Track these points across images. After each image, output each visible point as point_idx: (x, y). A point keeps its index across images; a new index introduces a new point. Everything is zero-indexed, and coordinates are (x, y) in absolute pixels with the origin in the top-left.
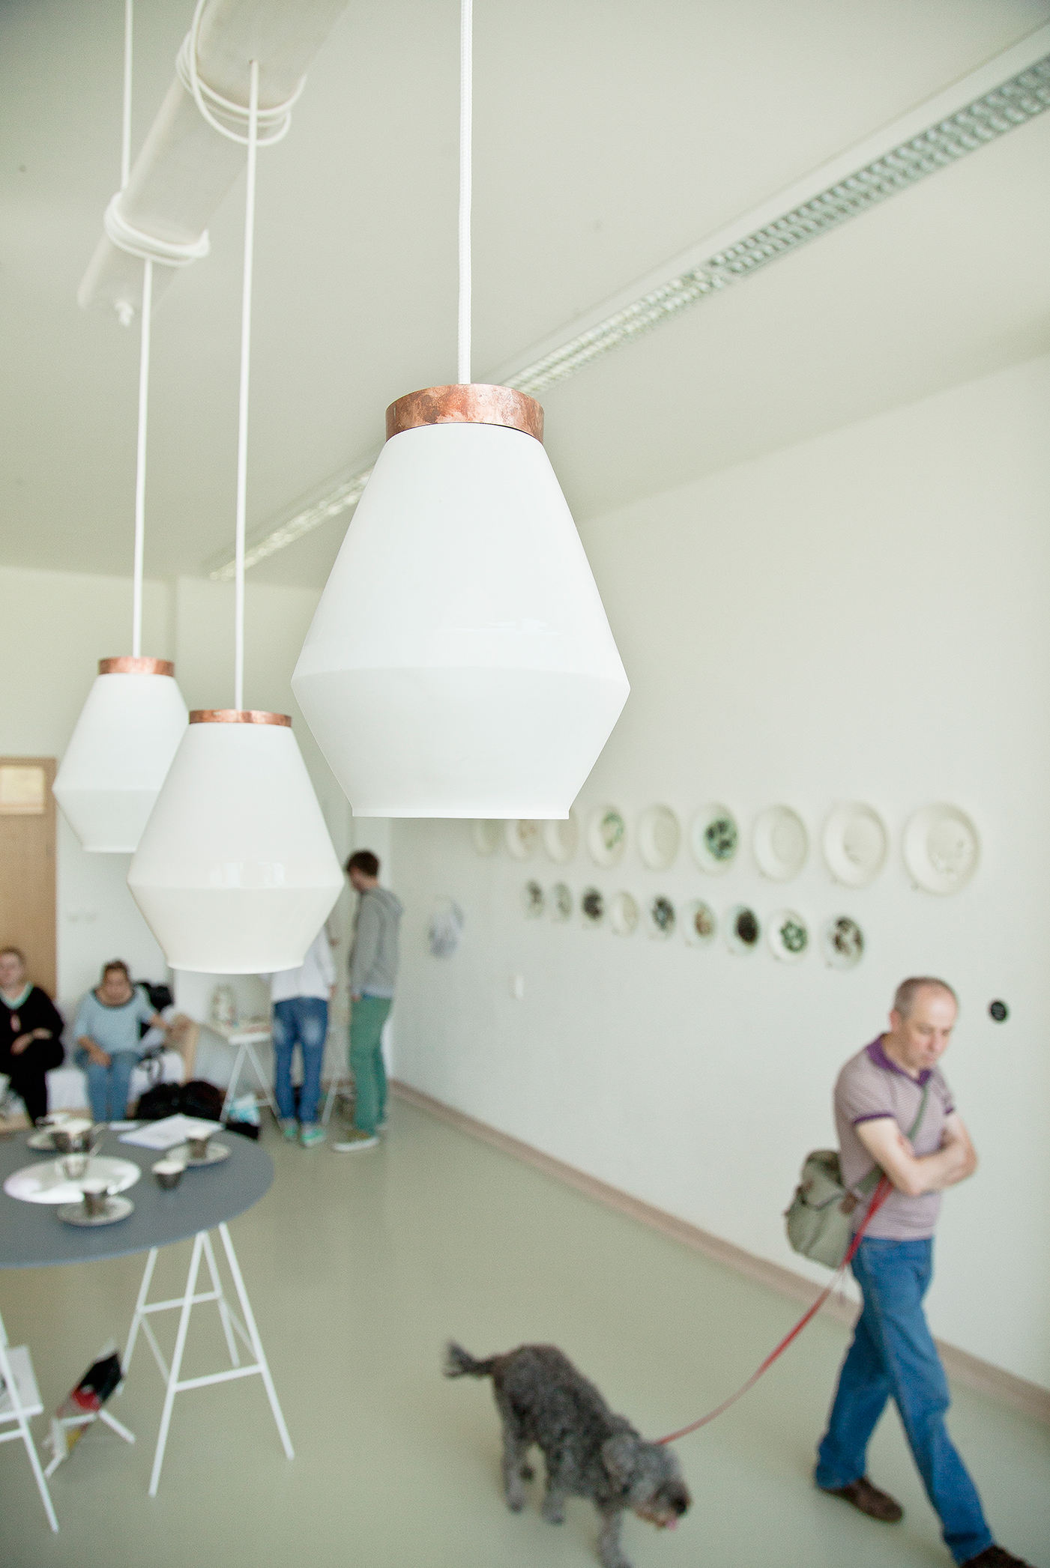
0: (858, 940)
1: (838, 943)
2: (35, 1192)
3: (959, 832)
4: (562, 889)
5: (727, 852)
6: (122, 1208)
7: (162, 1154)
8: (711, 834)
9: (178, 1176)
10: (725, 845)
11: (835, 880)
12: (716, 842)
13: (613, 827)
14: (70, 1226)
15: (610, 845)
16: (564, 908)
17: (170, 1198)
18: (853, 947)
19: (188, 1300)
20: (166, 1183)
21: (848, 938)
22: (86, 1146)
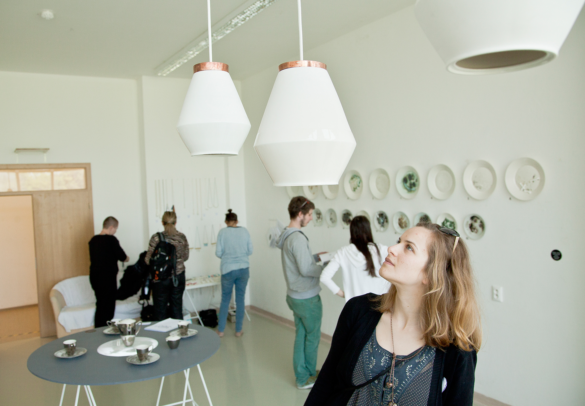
0: (482, 226)
1: (471, 227)
2: (112, 353)
3: (534, 171)
4: (332, 212)
5: (413, 189)
6: (155, 357)
7: (168, 334)
8: (405, 180)
9: (178, 341)
10: (413, 185)
11: (469, 197)
12: (408, 184)
13: (356, 181)
14: (133, 365)
15: (354, 189)
16: (333, 220)
17: (175, 352)
18: (480, 229)
19: (184, 402)
20: (172, 345)
21: (477, 225)
22: (133, 332)
